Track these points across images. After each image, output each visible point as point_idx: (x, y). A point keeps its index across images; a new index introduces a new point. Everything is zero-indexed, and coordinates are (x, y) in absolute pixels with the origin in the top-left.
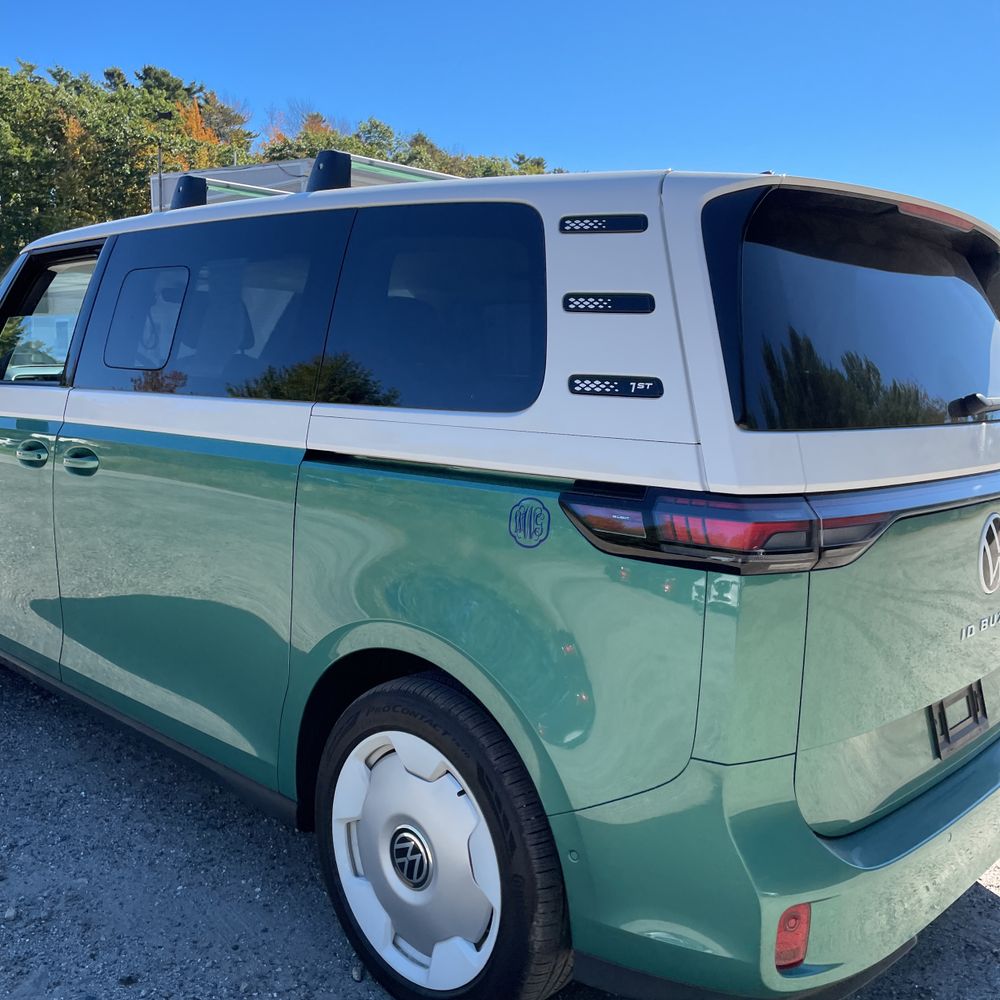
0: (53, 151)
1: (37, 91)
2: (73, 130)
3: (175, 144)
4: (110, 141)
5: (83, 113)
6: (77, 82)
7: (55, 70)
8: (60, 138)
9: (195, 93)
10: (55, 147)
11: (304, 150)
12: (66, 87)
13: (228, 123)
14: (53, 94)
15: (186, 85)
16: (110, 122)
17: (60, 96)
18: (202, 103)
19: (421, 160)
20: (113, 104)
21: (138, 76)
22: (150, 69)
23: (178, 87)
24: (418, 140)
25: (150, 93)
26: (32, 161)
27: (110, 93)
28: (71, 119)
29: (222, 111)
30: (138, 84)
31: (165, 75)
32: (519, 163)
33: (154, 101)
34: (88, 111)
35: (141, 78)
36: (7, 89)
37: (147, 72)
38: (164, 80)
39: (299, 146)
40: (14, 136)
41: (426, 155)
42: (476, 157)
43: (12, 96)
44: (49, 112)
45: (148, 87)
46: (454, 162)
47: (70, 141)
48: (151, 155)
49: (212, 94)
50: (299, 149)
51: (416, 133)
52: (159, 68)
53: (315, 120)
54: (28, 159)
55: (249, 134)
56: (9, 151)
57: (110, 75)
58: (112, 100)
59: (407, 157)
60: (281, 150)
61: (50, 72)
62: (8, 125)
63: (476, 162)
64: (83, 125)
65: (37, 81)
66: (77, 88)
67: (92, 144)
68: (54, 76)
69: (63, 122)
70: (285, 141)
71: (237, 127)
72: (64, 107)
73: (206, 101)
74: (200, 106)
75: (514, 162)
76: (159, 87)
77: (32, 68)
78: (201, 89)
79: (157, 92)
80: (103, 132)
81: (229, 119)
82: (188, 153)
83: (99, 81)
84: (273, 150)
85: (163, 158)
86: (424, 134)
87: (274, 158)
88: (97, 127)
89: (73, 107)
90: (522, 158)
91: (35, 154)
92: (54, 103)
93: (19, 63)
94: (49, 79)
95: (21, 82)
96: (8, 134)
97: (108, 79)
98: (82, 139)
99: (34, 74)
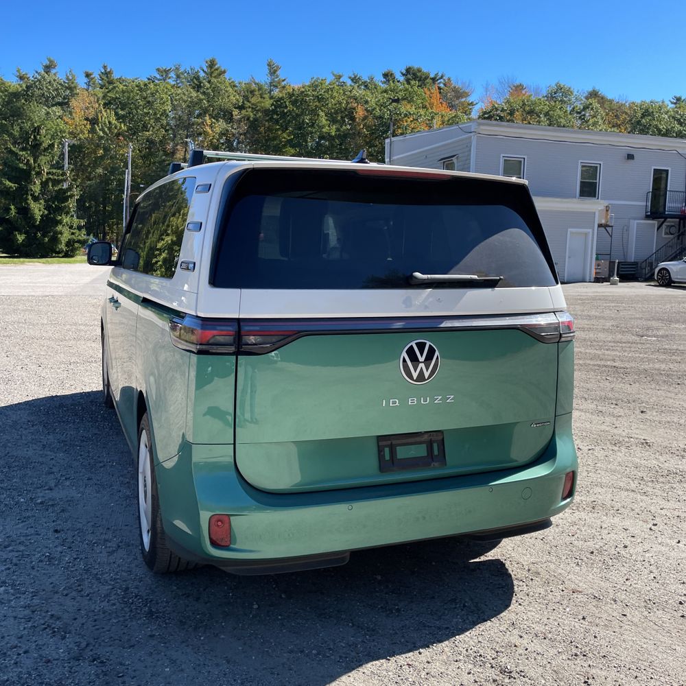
0: (349, 127)
1: (341, 91)
2: (360, 113)
3: (421, 115)
4: (381, 117)
5: (367, 102)
6: (365, 82)
7: (352, 76)
8: (353, 119)
9: (438, 80)
10: (350, 124)
11: (506, 110)
12: (358, 86)
13: (458, 98)
14: (350, 91)
15: (432, 76)
16: (382, 106)
17: (354, 92)
18: (442, 85)
19: (592, 109)
20: (385, 94)
21: (402, 73)
22: (410, 68)
23: (426, 78)
24: (594, 94)
25: (409, 83)
26: (336, 135)
27: (384, 86)
28: (359, 106)
29: (455, 90)
30: (402, 79)
31: (419, 71)
32: (675, 103)
33: (410, 89)
34: (369, 100)
35: (403, 75)
36: (324, 92)
37: (408, 70)
38: (419, 74)
39: (503, 108)
40: (327, 120)
41: (596, 105)
42: (638, 101)
43: (327, 96)
44: (348, 103)
45: (408, 81)
46: (619, 108)
47: (357, 120)
48: (405, 124)
49: (449, 79)
50: (503, 110)
51: (590, 89)
52: (416, 66)
53: (519, 88)
54: (333, 134)
55: (472, 103)
56: (324, 130)
57: (385, 75)
58: (386, 91)
59: (582, 107)
60: (489, 112)
61: (350, 78)
62: (323, 114)
63: (636, 106)
64: (366, 109)
65: (342, 85)
66: (366, 86)
67: (370, 121)
68: (352, 80)
69: (354, 109)
70: (494, 106)
71: (463, 100)
72: (356, 99)
73: (445, 85)
74: (440, 88)
75: (672, 103)
76: (415, 79)
77: (340, 77)
78: (442, 77)
79: (413, 82)
80: (378, 112)
81: (459, 94)
82: (429, 120)
83: (379, 79)
84: (485, 113)
85: (412, 126)
86: (597, 89)
87: (485, 118)
88: (373, 110)
89: (361, 99)
90: (678, 99)
91: (338, 130)
92: (350, 97)
93: (333, 74)
94: (349, 82)
95: (332, 86)
96: (323, 120)
97: (384, 78)
98: (365, 118)
99: (341, 80)
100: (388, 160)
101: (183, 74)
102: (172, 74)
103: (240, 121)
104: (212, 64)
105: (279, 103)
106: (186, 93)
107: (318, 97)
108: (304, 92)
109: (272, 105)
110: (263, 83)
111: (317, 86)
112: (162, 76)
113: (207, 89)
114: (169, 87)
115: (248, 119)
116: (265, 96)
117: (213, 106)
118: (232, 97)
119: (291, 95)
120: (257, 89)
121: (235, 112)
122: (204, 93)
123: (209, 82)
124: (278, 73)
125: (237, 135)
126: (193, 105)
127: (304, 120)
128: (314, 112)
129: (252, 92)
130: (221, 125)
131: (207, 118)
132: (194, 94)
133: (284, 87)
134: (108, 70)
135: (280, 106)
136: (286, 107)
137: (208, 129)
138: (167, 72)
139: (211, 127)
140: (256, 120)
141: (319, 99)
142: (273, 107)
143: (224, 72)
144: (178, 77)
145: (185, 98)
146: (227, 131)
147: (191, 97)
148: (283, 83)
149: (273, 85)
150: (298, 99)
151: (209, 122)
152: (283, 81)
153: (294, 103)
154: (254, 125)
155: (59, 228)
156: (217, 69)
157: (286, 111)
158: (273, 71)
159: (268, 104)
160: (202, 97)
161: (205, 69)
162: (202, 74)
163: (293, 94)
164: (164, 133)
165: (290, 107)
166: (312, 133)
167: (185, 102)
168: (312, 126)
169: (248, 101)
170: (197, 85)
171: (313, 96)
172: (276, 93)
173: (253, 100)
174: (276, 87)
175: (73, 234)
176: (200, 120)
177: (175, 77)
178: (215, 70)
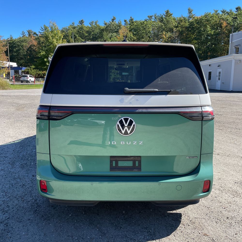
0: (219, 31)
1: (217, 17)
2: (225, 24)
4: (233, 26)
5: (228, 20)
6: (228, 12)
7: (222, 10)
8: (221, 27)
10: (220, 29)
12: (224, 14)
14: (221, 17)
17: (223, 16)
26: (213, 34)
27: (236, 13)
28: (224, 22)
36: (210, 18)
44: (219, 21)
47: (223, 27)
56: (209, 33)
57: (237, 9)
58: (236, 15)
61: (221, 11)
62: (209, 26)
64: (227, 23)
65: (218, 14)
66: (228, 14)
67: (229, 27)
68: (222, 12)
69: (222, 23)
72: (223, 19)
77: (217, 11)
80: (232, 24)
88: (230, 23)
89: (225, 19)
91: (214, 32)
92: (221, 19)
93: (214, 10)
94: (221, 13)
95: (213, 15)
96: (209, 28)
97: (236, 10)
98: (226, 26)
99: (217, 12)
100: (231, 42)
101: (157, 17)
102: (153, 17)
103: (176, 32)
104: (167, 12)
105: (191, 24)
106: (157, 24)
107: (207, 20)
108: (201, 18)
109: (189, 25)
110: (186, 17)
111: (207, 16)
112: (150, 18)
113: (165, 21)
114: (152, 22)
115: (179, 31)
116: (186, 22)
117: (166, 27)
118: (173, 24)
119: (196, 20)
120: (183, 19)
121: (175, 29)
122: (163, 23)
123: (166, 19)
124: (192, 12)
125: (174, 37)
126: (159, 28)
127: (201, 29)
128: (205, 26)
129: (181, 21)
130: (169, 34)
131: (164, 32)
132: (160, 24)
133: (194, 18)
134: (132, 19)
135: (192, 25)
136: (194, 25)
137: (164, 36)
138: (151, 17)
139: (165, 35)
140: (182, 31)
141: (208, 21)
142: (189, 26)
143: (172, 14)
144: (156, 18)
145: (156, 26)
146: (171, 36)
147: (159, 25)
148: (194, 16)
149: (190, 17)
150: (199, 22)
151: (164, 33)
152: (194, 15)
153: (197, 23)
154: (181, 33)
155: (111, 74)
156: (169, 14)
157: (194, 26)
158: (190, 12)
159: (187, 25)
160: (163, 24)
161: (165, 14)
162: (164, 16)
163: (197, 20)
164: (149, 39)
165: (196, 25)
166: (203, 34)
167: (156, 27)
168: (204, 31)
169: (180, 25)
170: (161, 20)
171: (205, 19)
172: (191, 20)
173: (182, 24)
174: (191, 18)
175: (115, 76)
176: (161, 33)
177: (154, 18)
178: (168, 14)
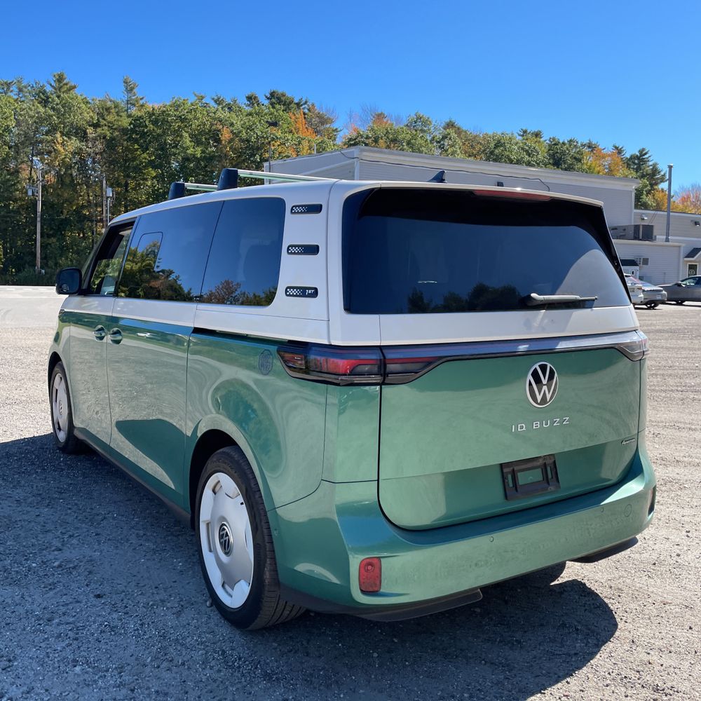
0: (214, 149)
1: (205, 112)
2: (226, 135)
3: (288, 140)
4: (248, 141)
5: (232, 124)
6: (229, 104)
7: (216, 98)
8: (218, 141)
9: (302, 105)
10: (215, 146)
11: (370, 138)
12: (222, 108)
13: (323, 124)
14: (214, 113)
15: (296, 101)
16: (248, 129)
17: (218, 114)
18: (306, 111)
19: (450, 139)
20: (250, 117)
21: (266, 97)
22: (274, 92)
23: (291, 102)
24: (450, 125)
25: (274, 107)
26: (201, 156)
27: (249, 109)
28: (225, 128)
29: (320, 116)
30: (266, 102)
31: (283, 95)
32: (523, 136)
33: (275, 113)
34: (235, 122)
35: (268, 98)
36: (187, 112)
37: (272, 94)
38: (283, 99)
39: (367, 135)
40: (190, 141)
41: (453, 135)
42: (490, 133)
43: (190, 116)
44: (212, 125)
45: (272, 104)
46: (475, 138)
47: (223, 142)
48: (273, 148)
49: (313, 105)
50: (368, 138)
51: (448, 120)
52: (280, 91)
53: (380, 117)
54: (199, 156)
55: (336, 129)
56: (188, 151)
57: (249, 98)
58: (250, 114)
59: (441, 137)
60: (355, 139)
61: (213, 99)
62: (187, 135)
63: (490, 137)
64: (232, 132)
65: (206, 106)
66: (229, 108)
67: (237, 144)
68: (215, 101)
69: (220, 131)
70: (359, 133)
71: (328, 126)
72: (220, 121)
73: (309, 110)
74: (304, 114)
75: (519, 135)
76: (279, 104)
77: (202, 98)
78: (306, 103)
79: (278, 106)
80: (244, 135)
81: (323, 120)
82: (296, 145)
83: (242, 102)
84: (350, 140)
85: (280, 150)
86: (453, 120)
87: (351, 145)
88: (240, 132)
89: (226, 121)
90: (525, 132)
91: (203, 152)
92: (214, 119)
93: (195, 95)
94: (212, 104)
95: (196, 107)
96: (187, 140)
97: (248, 100)
98: (231, 141)
99: (204, 101)
101: (26, 87)
102: (14, 88)
103: (95, 139)
104: (60, 79)
105: (137, 123)
106: (33, 108)
107: (180, 117)
108: (164, 111)
109: (131, 123)
110: (119, 101)
111: (179, 106)
112: (3, 89)
113: (57, 104)
114: (12, 101)
115: (104, 138)
116: (122, 114)
117: (64, 123)
118: (85, 114)
119: (151, 114)
120: (113, 106)
121: (90, 130)
122: (53, 108)
123: (58, 97)
124: (134, 90)
125: (92, 155)
126: (40, 120)
127: (165, 140)
128: (177, 133)
129: (108, 110)
130: (74, 143)
131: (58, 135)
132: (42, 110)
133: (142, 106)
135: (139, 126)
136: (146, 126)
137: (59, 147)
138: (9, 85)
139: (63, 144)
140: (113, 139)
141: (182, 119)
142: (132, 126)
143: (75, 87)
144: (20, 90)
145: (32, 113)
146: (81, 149)
147: (38, 113)
148: (141, 102)
149: (130, 103)
150: (159, 119)
151: (60, 140)
152: (141, 99)
153: (155, 123)
154: (111, 144)
156: (66, 84)
157: (146, 130)
158: (130, 90)
159: (125, 122)
160: (52, 113)
161: (53, 84)
162: (48, 89)
163: (154, 114)
164: (7, 150)
165: (151, 127)
166: (175, 154)
167: (32, 117)
168: (176, 147)
169: (104, 119)
170: (43, 99)
171: (175, 115)
172: (134, 111)
173: (110, 118)
174: (134, 105)
176: (49, 138)
177: (17, 90)
178: (64, 84)
